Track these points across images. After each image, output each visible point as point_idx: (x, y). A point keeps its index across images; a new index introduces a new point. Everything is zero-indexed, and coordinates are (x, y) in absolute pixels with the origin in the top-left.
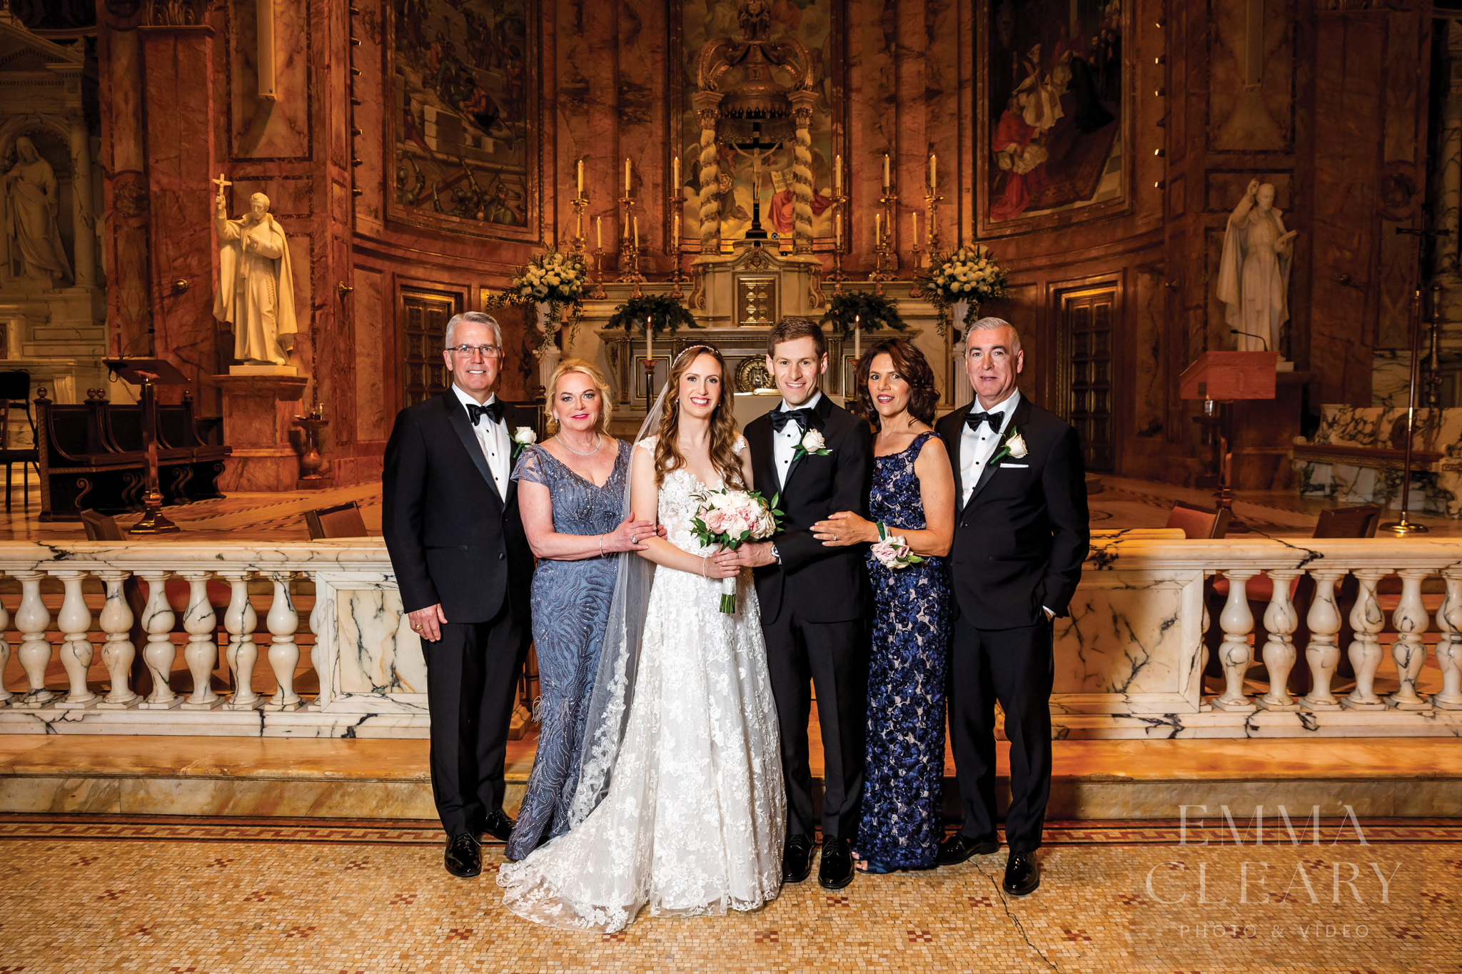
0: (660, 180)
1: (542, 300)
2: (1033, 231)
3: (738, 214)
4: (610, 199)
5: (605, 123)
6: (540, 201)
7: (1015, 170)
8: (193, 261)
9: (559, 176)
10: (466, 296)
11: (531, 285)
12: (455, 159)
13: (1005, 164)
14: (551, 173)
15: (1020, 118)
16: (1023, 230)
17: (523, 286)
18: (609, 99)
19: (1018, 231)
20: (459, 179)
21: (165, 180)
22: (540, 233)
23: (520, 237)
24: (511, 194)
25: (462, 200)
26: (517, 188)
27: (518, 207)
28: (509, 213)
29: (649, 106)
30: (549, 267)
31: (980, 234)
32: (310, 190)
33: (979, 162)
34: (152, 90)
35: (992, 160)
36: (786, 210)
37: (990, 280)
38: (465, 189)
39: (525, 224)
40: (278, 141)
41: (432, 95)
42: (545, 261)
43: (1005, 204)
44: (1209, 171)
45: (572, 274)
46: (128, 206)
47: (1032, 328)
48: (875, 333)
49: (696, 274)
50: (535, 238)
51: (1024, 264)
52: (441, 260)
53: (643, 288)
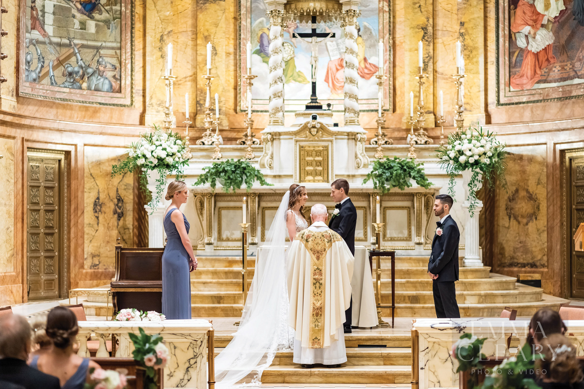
0: (232, 50)
1: (153, 168)
2: (544, 100)
3: (298, 78)
4: (189, 66)
6: (132, 71)
7: (529, 48)
9: (148, 49)
10: (73, 153)
11: (144, 156)
12: (67, 42)
13: (521, 43)
14: (141, 46)
15: (532, 6)
16: (536, 98)
17: (138, 157)
19: (532, 99)
20: (69, 57)
22: (132, 97)
23: (116, 101)
24: (109, 66)
25: (70, 74)
26: (114, 61)
27: (114, 77)
28: (107, 82)
30: (158, 143)
31: (502, 101)
33: (501, 40)
35: (511, 38)
36: (341, 75)
38: (73, 66)
39: (120, 91)
42: (154, 139)
43: (522, 76)
45: (175, 149)
47: (544, 180)
48: (406, 190)
49: (266, 141)
50: (128, 102)
51: (537, 126)
52: (55, 125)
53: (222, 150)
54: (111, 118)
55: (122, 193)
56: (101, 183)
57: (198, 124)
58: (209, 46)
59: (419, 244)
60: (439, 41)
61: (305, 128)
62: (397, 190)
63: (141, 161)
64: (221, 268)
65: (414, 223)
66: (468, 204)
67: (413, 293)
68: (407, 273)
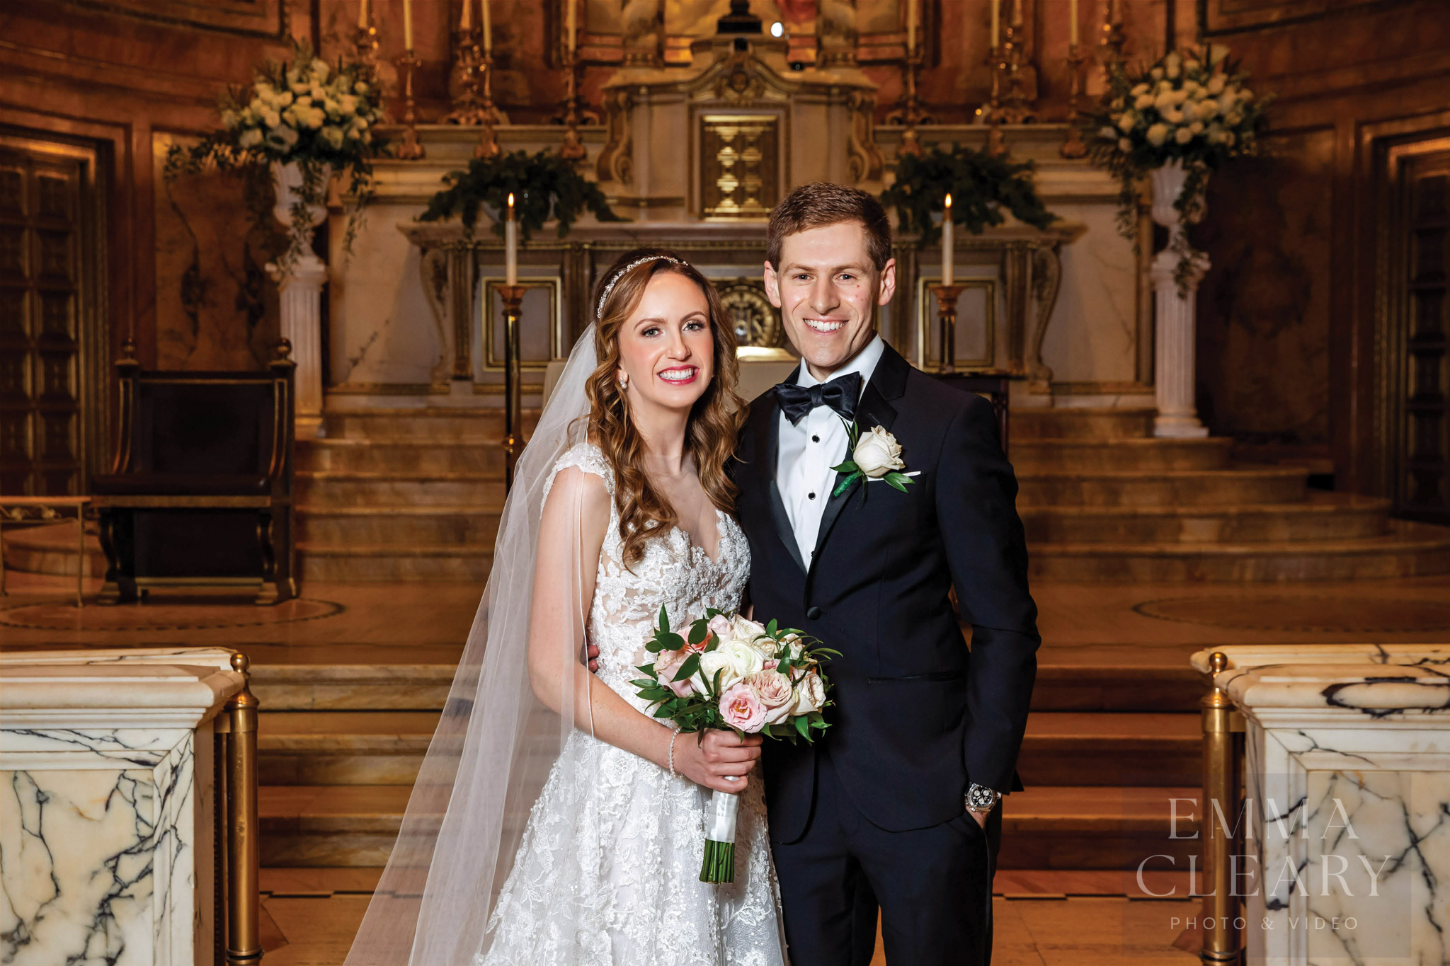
1: (286, 159)
2: (1331, 13)
10: (120, 148)
11: (262, 125)
16: (1306, 10)
17: (243, 127)
19: (1298, 12)
22: (283, 16)
23: (238, 22)
30: (299, 88)
31: (1214, 22)
37: (1234, 119)
42: (292, 76)
45: (348, 104)
47: (1324, 220)
48: (990, 235)
50: (271, 26)
52: (63, 68)
54: (228, 64)
55: (260, 257)
56: (202, 230)
59: (1018, 379)
61: (715, 73)
65: (1003, 322)
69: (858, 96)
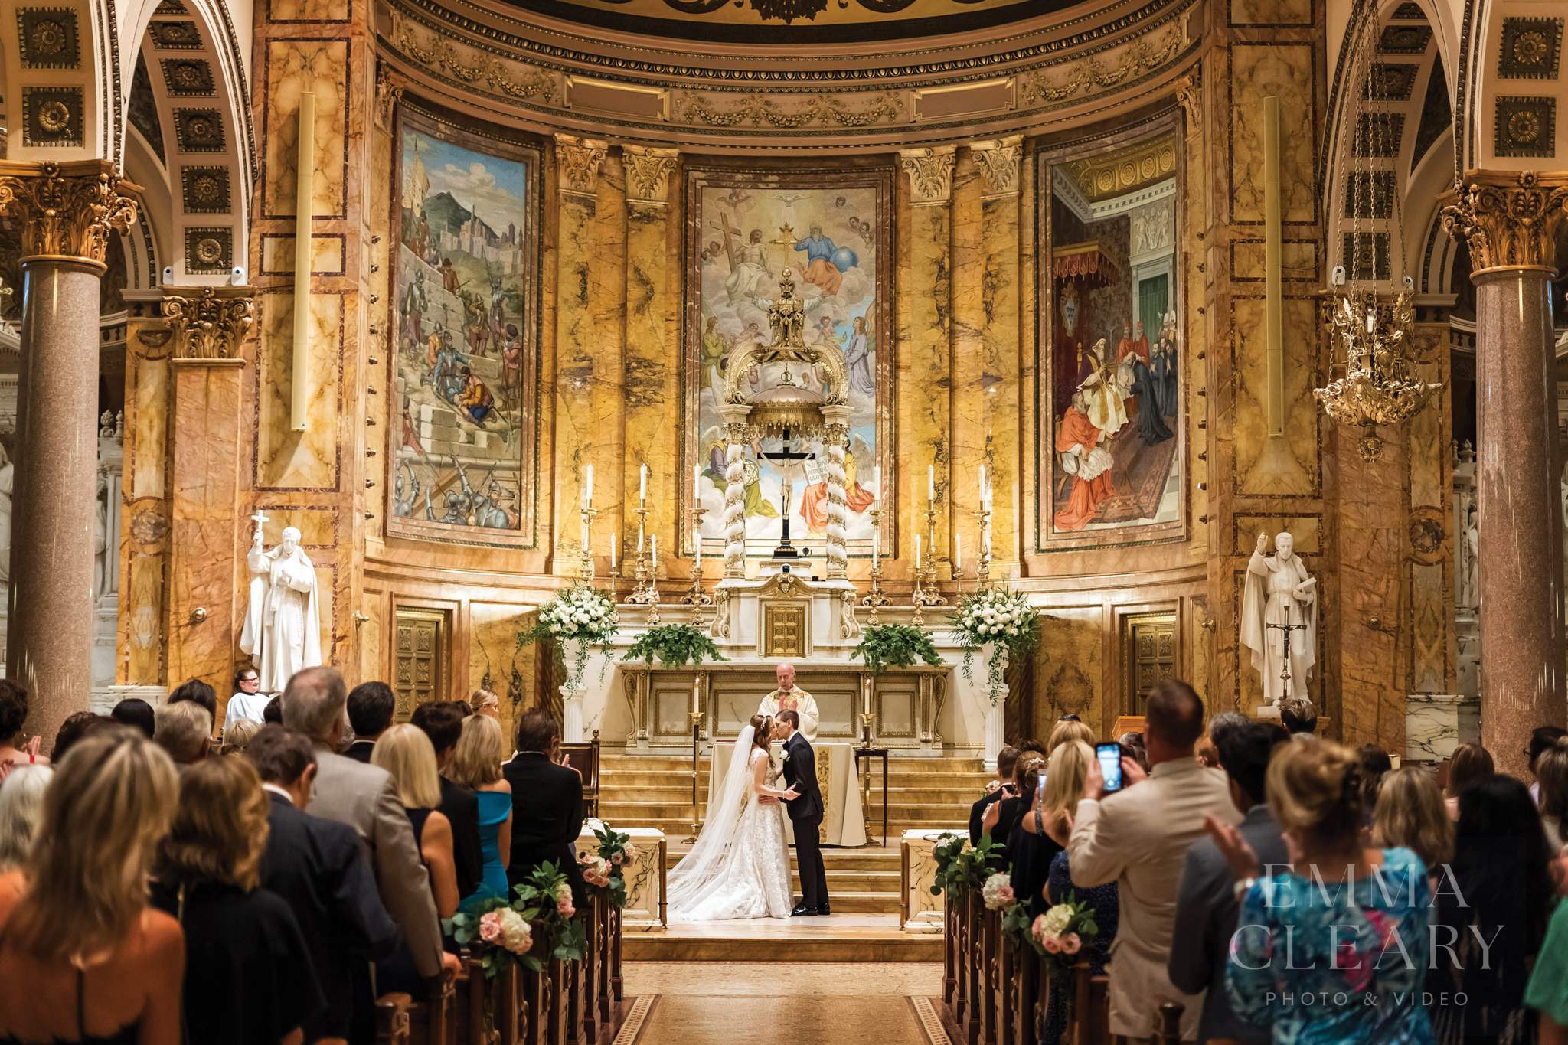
0: (672, 470)
1: (571, 637)
2: (1099, 546)
3: (764, 509)
4: (614, 493)
5: (610, 404)
6: (536, 499)
7: (1080, 474)
8: (214, 590)
9: (558, 469)
10: (455, 613)
11: (560, 621)
12: (448, 460)
13: (1069, 467)
14: (549, 466)
15: (1085, 417)
16: (1089, 543)
17: (551, 622)
18: (615, 377)
19: (1084, 544)
20: (451, 481)
21: (188, 509)
22: (535, 535)
23: (513, 542)
24: (504, 493)
25: (453, 505)
26: (511, 486)
27: (511, 508)
28: (501, 514)
29: (661, 384)
30: (578, 604)
31: (1043, 546)
32: (336, 521)
33: (1042, 462)
34: (181, 420)
35: (1056, 460)
36: (823, 506)
38: (457, 493)
39: (519, 527)
40: (305, 471)
41: (429, 392)
42: (573, 597)
43: (1071, 512)
44: (1235, 515)
45: (601, 611)
46: (146, 532)
47: (1099, 655)
48: (909, 668)
49: (721, 599)
50: (529, 542)
51: (1089, 582)
52: (433, 575)
53: (660, 611)
54: (507, 564)
55: (520, 667)
56: (492, 653)
57: (626, 572)
58: (643, 470)
59: (926, 741)
60: (958, 461)
61: (773, 582)
62: (896, 668)
63: (555, 628)
64: (660, 770)
65: (919, 712)
66: (989, 689)
67: (913, 805)
68: (907, 780)
69: (846, 594)
